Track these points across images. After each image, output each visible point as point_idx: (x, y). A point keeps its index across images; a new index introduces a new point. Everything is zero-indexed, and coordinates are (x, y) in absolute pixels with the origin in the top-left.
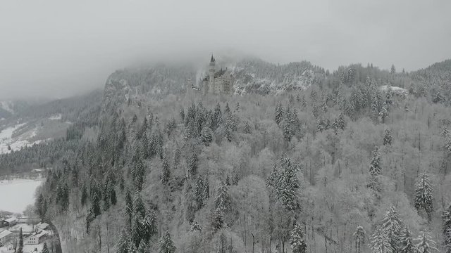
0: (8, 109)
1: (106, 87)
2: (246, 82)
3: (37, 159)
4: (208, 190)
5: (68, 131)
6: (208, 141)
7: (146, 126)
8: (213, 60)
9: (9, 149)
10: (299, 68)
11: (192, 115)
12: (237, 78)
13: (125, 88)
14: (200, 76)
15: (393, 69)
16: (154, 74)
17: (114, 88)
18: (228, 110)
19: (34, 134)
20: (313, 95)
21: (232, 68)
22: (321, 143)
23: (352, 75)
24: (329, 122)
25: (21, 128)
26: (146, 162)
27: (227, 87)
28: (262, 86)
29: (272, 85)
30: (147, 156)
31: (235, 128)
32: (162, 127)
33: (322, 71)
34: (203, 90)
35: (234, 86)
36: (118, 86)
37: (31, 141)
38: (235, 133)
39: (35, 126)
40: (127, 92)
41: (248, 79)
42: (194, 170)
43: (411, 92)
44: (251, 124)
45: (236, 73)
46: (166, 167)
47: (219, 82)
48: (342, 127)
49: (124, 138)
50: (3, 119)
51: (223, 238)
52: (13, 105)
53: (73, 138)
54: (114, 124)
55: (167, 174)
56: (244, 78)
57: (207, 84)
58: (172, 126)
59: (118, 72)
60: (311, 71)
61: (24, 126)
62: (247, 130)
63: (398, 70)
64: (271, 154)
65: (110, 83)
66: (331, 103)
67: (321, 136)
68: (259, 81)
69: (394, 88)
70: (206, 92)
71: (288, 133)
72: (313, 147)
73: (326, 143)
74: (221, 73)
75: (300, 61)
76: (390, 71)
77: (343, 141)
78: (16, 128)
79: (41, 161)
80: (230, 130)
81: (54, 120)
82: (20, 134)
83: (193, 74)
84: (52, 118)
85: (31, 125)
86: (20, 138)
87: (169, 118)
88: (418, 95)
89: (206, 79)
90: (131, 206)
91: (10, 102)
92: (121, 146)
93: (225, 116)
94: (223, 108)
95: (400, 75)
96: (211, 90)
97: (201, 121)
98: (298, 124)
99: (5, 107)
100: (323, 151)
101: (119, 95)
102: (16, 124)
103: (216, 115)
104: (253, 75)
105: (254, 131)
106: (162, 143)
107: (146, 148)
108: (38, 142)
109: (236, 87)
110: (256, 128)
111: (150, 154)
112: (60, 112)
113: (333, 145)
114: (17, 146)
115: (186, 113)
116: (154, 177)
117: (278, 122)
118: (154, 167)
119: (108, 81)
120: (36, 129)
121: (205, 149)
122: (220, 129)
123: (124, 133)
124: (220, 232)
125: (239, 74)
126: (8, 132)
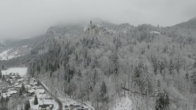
0: (3, 43)
1: (47, 33)
2: (104, 31)
3: (21, 61)
4: (90, 61)
5: (31, 51)
6: (90, 48)
7: (68, 44)
8: (91, 22)
9: (7, 58)
10: (125, 26)
11: (84, 40)
12: (101, 29)
13: (55, 34)
14: (85, 29)
15: (158, 26)
16: (67, 28)
17: (50, 34)
18: (97, 39)
19: (16, 53)
20: (128, 34)
21: (98, 26)
22: (127, 48)
23: (142, 28)
24: (131, 42)
25: (11, 51)
26: (69, 56)
27: (97, 32)
28: (110, 33)
29: (114, 32)
30: (69, 54)
31: (99, 44)
32: (74, 45)
33: (133, 27)
34: (88, 33)
35: (99, 33)
36: (52, 33)
37: (16, 55)
38: (99, 46)
39: (16, 50)
40: (56, 35)
41: (105, 30)
42: (86, 56)
43: (161, 33)
44: (105, 43)
45: (100, 28)
46: (77, 56)
47: (93, 30)
48: (135, 44)
49: (60, 49)
50: (1, 47)
51: (95, 70)
52: (5, 41)
53: (34, 53)
54: (55, 45)
55: (77, 58)
56: (103, 30)
57: (89, 31)
58: (78, 44)
59: (52, 28)
60: (129, 27)
61: (12, 50)
62: (103, 45)
63: (160, 26)
64: (111, 52)
65: (48, 32)
66: (133, 37)
67: (128, 47)
68: (109, 31)
69: (155, 32)
70: (89, 34)
71: (117, 46)
72: (125, 50)
73: (129, 48)
74: (94, 27)
75: (125, 23)
76: (157, 26)
77: (134, 48)
78: (8, 51)
79: (23, 62)
80: (98, 45)
81: (24, 47)
82: (11, 53)
83: (83, 28)
84: (23, 47)
85: (15, 50)
86: (11, 55)
87: (77, 41)
88: (163, 34)
89: (88, 29)
90: (66, 67)
91: (4, 40)
92: (59, 51)
93: (96, 41)
94: (95, 38)
95: (160, 28)
96: (90, 33)
97: (87, 42)
98: (121, 43)
99: (2, 42)
100: (128, 51)
101: (52, 36)
102: (8, 49)
103: (93, 40)
104: (107, 29)
105: (106, 46)
106: (74, 49)
107: (69, 51)
108: (19, 56)
109: (100, 33)
110: (106, 45)
111: (70, 53)
112: (27, 44)
113: (131, 49)
114: (11, 57)
115: (82, 40)
116: (72, 59)
117: (114, 43)
118: (72, 57)
119: (47, 31)
120: (17, 51)
121: (89, 50)
122: (94, 45)
123: (60, 47)
124: (95, 69)
125: (101, 28)
126: (5, 52)
